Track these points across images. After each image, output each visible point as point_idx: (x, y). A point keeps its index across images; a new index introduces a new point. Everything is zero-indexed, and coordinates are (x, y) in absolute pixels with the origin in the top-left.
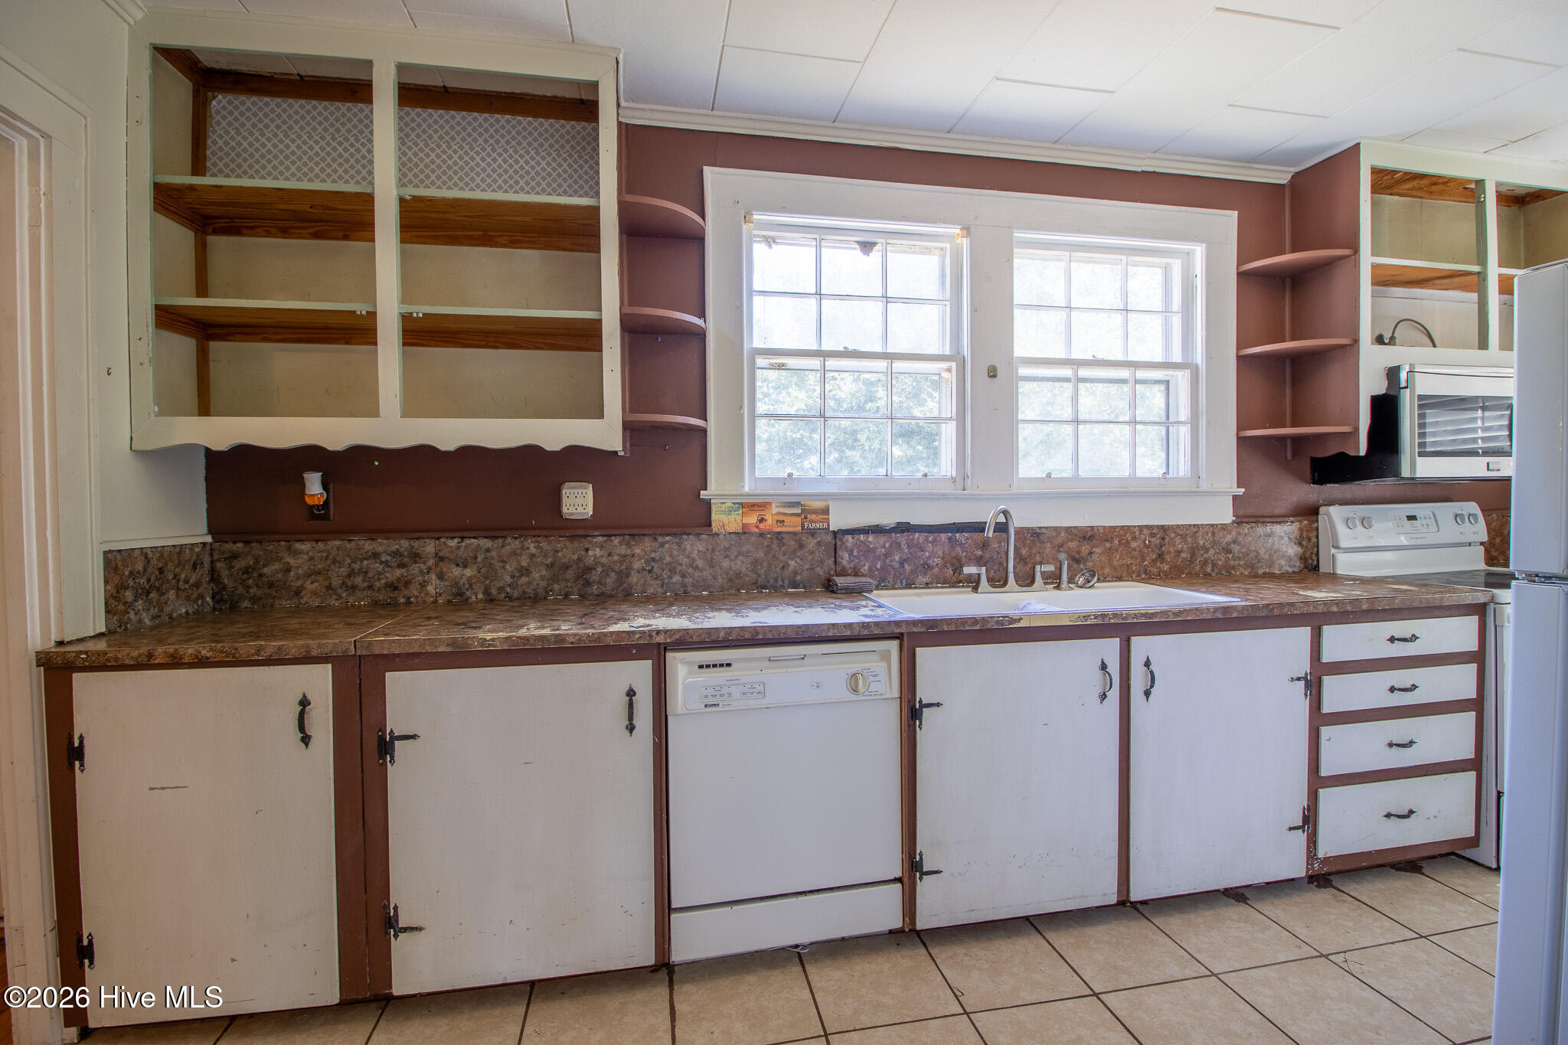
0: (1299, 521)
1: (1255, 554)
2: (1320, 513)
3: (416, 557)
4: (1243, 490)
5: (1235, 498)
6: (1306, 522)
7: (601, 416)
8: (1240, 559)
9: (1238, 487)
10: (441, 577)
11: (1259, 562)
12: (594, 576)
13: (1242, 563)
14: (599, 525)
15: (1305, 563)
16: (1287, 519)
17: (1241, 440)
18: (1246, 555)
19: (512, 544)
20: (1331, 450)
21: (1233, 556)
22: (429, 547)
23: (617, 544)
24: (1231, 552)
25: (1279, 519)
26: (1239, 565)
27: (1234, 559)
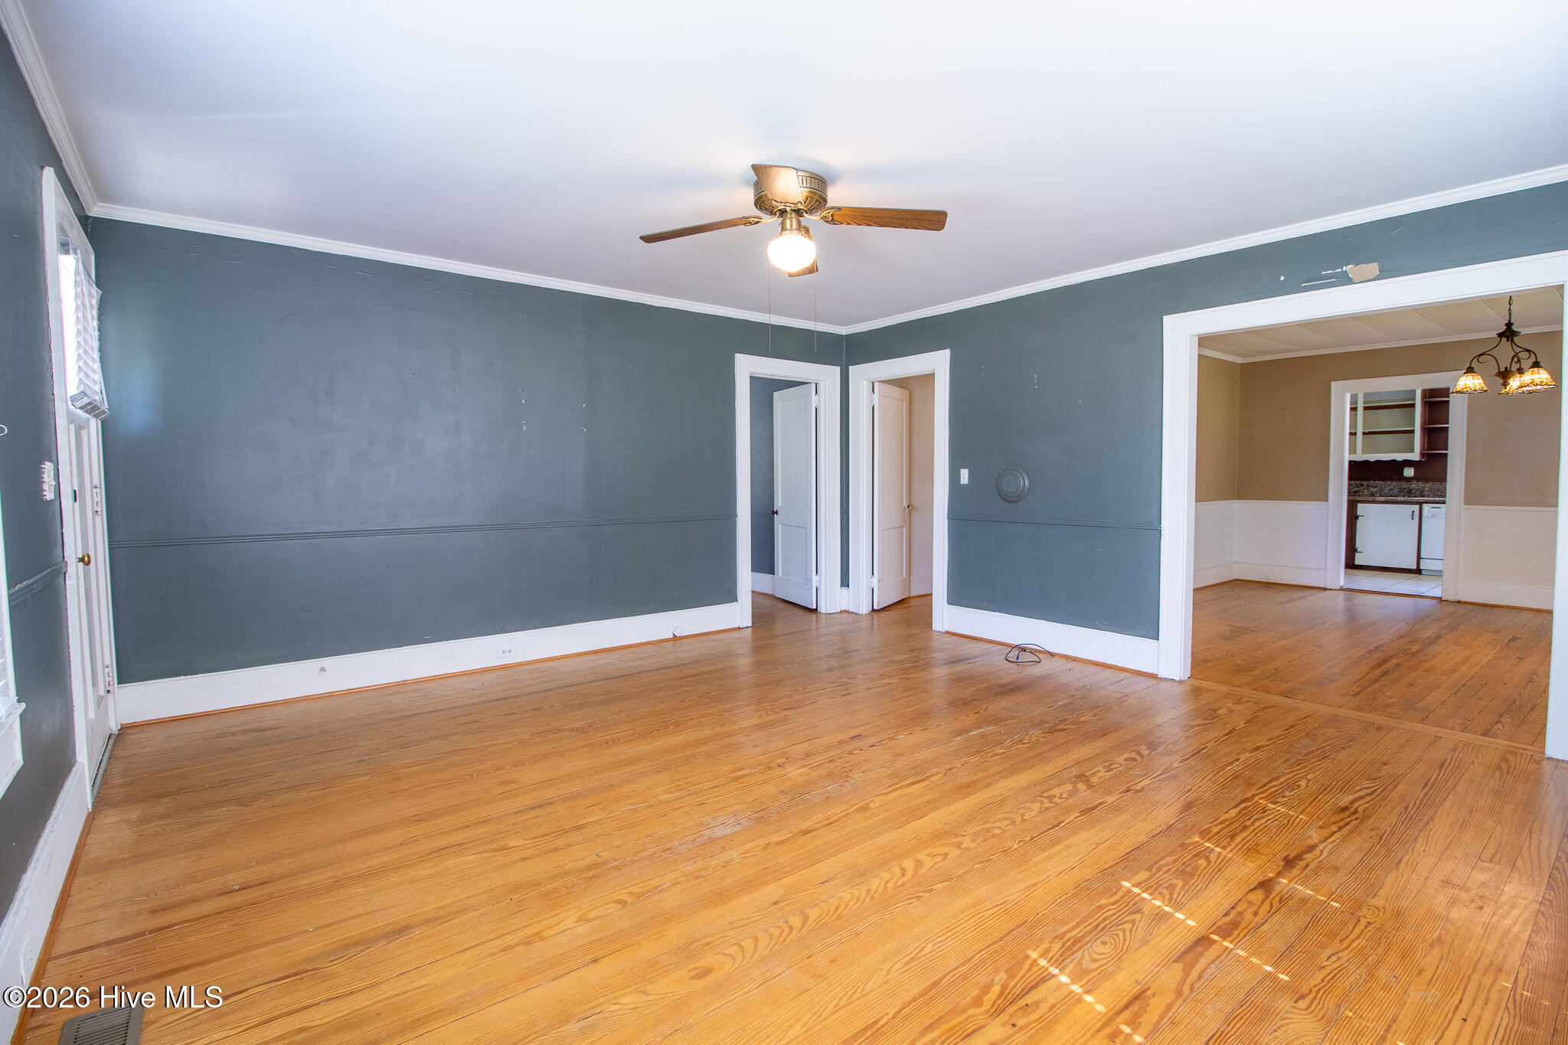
3: (1362, 485)
7: (1413, 452)
10: (1368, 490)
12: (1412, 492)
14: (1416, 478)
19: (1389, 483)
22: (1365, 483)
23: (1421, 484)
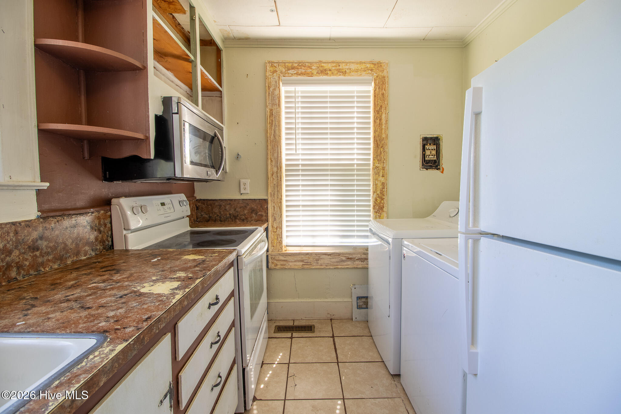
0: (98, 211)
1: (63, 245)
2: (112, 204)
4: (48, 184)
5: (39, 192)
6: (102, 212)
8: (48, 254)
9: (42, 181)
11: (67, 252)
13: (50, 257)
15: (103, 245)
16: (88, 210)
17: (43, 134)
18: (54, 248)
20: (127, 152)
21: (41, 253)
24: (38, 249)
25: (80, 211)
26: (49, 260)
27: (42, 255)
